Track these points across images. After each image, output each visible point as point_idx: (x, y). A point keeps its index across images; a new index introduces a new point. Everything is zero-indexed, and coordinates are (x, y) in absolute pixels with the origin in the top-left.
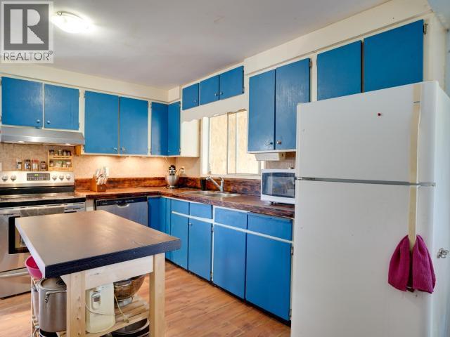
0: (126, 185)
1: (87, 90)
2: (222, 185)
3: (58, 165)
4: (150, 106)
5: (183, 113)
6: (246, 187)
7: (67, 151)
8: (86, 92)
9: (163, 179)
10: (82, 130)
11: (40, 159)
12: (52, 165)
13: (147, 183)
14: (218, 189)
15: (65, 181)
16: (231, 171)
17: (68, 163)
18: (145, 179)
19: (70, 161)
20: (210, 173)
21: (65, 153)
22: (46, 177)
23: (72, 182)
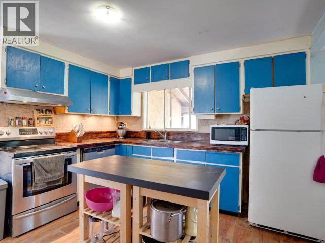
0: (89, 137)
1: (70, 64)
2: (165, 135)
3: (43, 122)
4: (109, 80)
5: (134, 87)
6: (184, 136)
7: (49, 111)
8: (69, 65)
9: (115, 132)
10: (66, 94)
11: (29, 116)
12: (38, 121)
13: (102, 135)
14: (162, 138)
15: (49, 135)
16: (167, 126)
17: (50, 120)
18: (101, 132)
19: (51, 118)
20: (150, 127)
21: (48, 112)
22: (35, 131)
23: (54, 135)
